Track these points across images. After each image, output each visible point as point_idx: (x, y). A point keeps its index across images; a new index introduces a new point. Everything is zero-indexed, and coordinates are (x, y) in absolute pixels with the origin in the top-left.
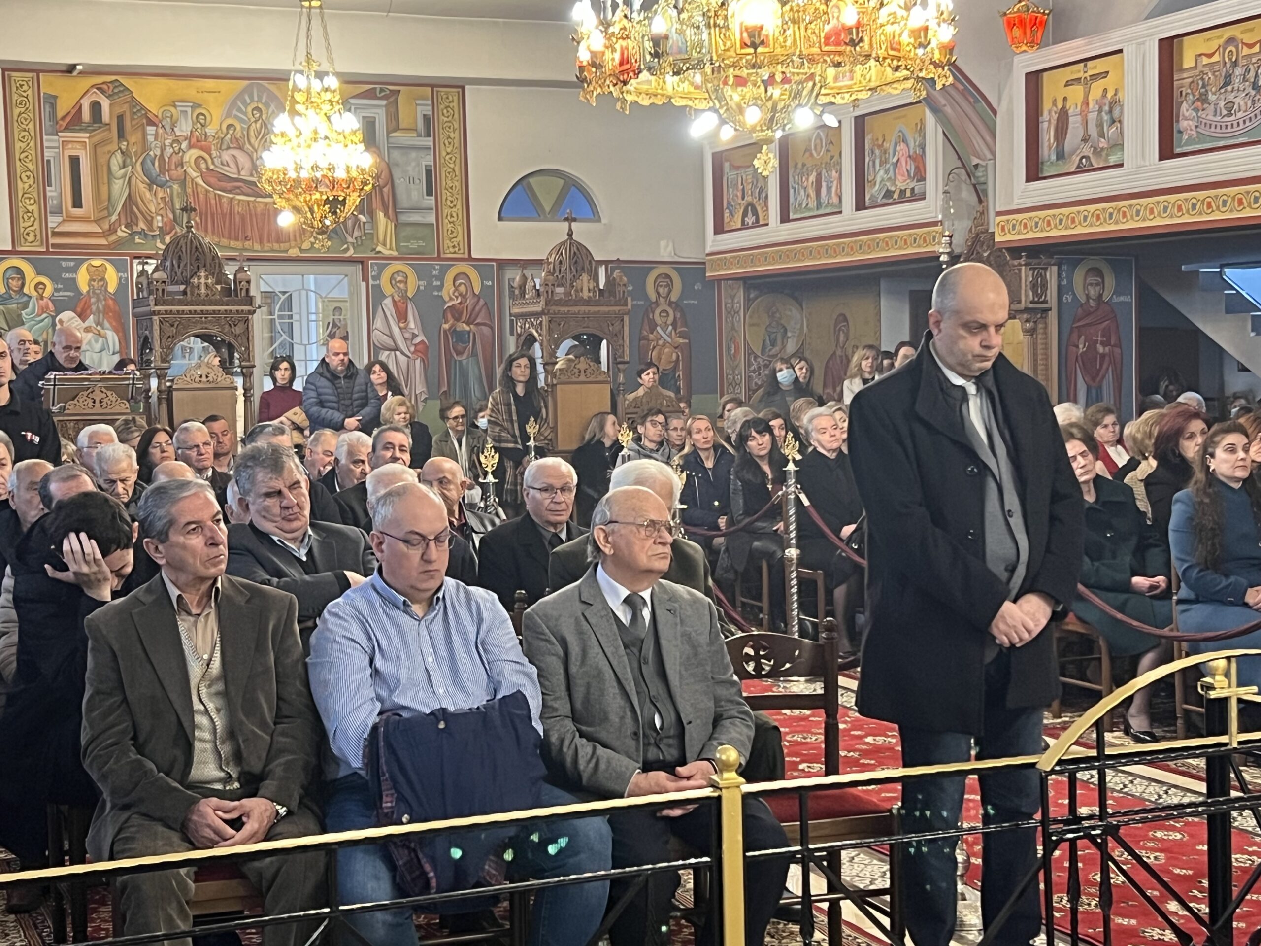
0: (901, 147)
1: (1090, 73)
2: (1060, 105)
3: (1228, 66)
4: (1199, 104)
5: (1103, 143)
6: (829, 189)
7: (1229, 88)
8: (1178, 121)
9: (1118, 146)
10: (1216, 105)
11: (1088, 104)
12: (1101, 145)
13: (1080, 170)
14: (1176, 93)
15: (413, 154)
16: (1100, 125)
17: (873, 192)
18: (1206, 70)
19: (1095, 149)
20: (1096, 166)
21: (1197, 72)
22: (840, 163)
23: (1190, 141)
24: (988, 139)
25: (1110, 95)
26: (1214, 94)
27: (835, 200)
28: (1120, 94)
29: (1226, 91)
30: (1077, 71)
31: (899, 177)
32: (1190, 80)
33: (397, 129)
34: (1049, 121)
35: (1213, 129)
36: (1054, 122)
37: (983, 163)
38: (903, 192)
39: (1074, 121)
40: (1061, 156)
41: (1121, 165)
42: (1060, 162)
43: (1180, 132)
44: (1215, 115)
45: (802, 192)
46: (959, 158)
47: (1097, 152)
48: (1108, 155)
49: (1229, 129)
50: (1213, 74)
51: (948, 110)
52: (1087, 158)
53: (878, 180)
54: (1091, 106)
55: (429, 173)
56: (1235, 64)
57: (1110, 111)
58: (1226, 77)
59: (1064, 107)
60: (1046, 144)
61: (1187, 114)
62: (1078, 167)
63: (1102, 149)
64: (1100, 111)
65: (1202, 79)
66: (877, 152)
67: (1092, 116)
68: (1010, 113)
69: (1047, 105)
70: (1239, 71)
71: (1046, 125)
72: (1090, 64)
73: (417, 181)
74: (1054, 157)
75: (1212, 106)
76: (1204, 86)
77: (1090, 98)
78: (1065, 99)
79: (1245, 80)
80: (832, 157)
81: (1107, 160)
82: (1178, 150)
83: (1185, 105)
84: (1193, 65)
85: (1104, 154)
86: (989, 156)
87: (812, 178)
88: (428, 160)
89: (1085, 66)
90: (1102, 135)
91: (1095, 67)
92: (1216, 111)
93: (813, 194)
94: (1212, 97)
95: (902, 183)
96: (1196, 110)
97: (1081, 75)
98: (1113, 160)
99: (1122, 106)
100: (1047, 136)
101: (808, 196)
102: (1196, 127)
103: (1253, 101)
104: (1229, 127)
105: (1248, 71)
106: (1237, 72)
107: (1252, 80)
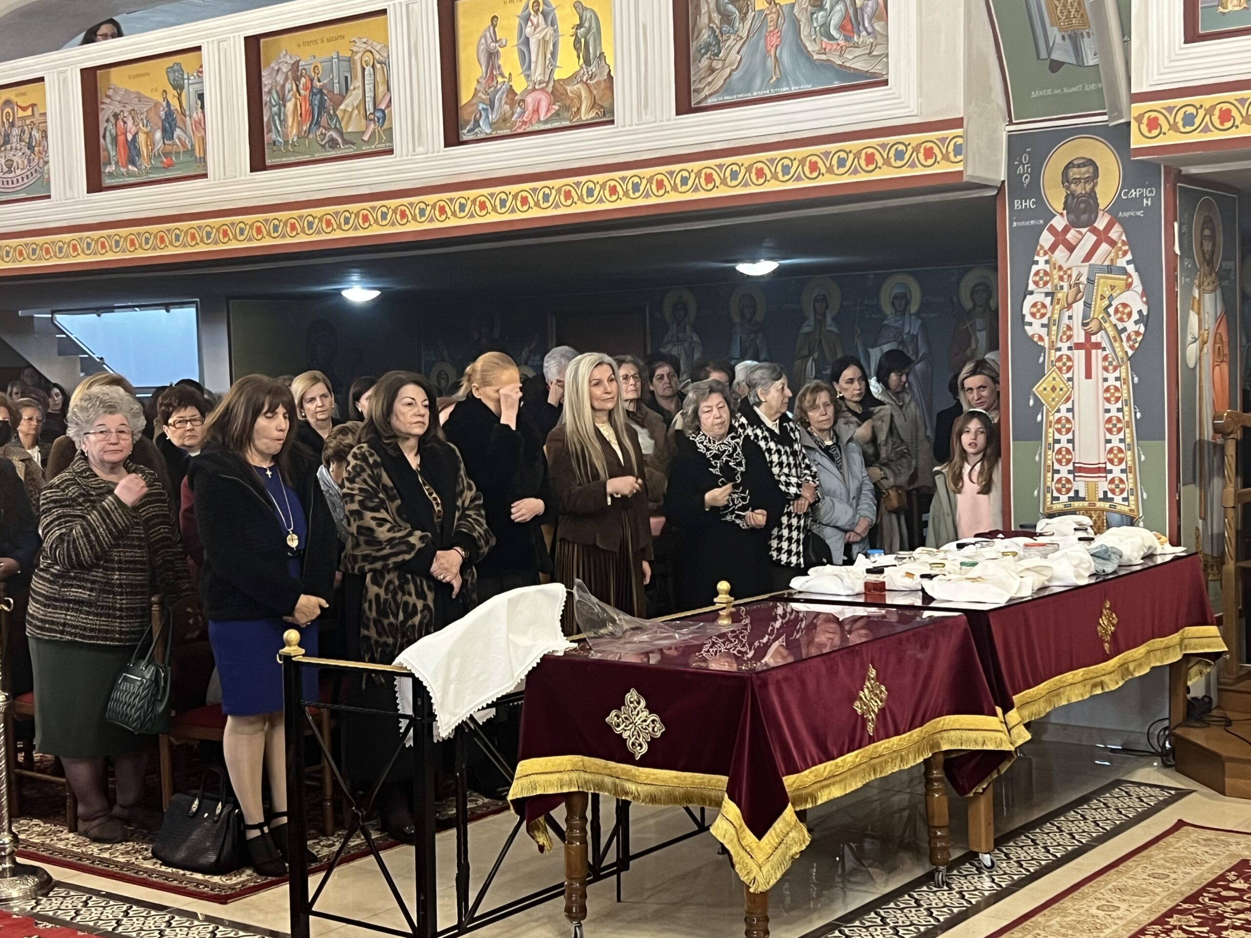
3: (6, 126)
7: (8, 147)
29: (5, 150)
49: (10, 185)
56: (12, 125)
58: (5, 136)
70: (16, 131)
79: (21, 140)
103: (29, 160)
104: (10, 183)
105: (23, 131)
106: (14, 133)
107: (27, 140)
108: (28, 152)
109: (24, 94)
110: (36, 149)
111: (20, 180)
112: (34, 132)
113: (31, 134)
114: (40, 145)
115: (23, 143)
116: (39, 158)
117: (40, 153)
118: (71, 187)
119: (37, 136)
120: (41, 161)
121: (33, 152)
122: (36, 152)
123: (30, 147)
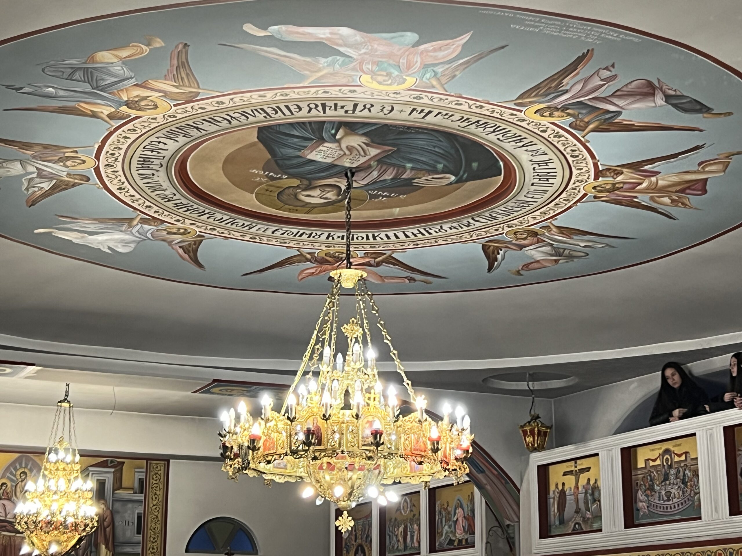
0: (459, 511)
1: (579, 467)
2: (560, 488)
3: (666, 468)
4: (649, 492)
5: (589, 515)
6: (412, 537)
7: (667, 482)
8: (636, 502)
9: (598, 517)
10: (660, 493)
11: (578, 488)
12: (587, 516)
13: (575, 532)
14: (634, 484)
15: (130, 505)
16: (586, 503)
17: (441, 540)
18: (652, 470)
19: (584, 518)
20: (585, 530)
21: (646, 471)
22: (419, 519)
23: (645, 516)
24: (515, 507)
25: (592, 482)
26: (658, 485)
27: (416, 544)
28: (598, 483)
29: (666, 484)
30: (570, 467)
31: (458, 531)
32: (643, 475)
33: (120, 488)
34: (554, 498)
35: (658, 509)
36: (557, 499)
37: (512, 524)
38: (460, 541)
39: (570, 499)
40: (562, 522)
41: (600, 530)
42: (561, 526)
43: (638, 510)
44: (659, 500)
45: (395, 538)
46: (497, 520)
47: (585, 520)
48: (592, 523)
49: (669, 510)
50: (657, 473)
51: (488, 487)
52: (579, 524)
53: (444, 532)
54: (580, 489)
55: (139, 518)
56: (670, 467)
57: (592, 494)
58: (665, 475)
59: (563, 489)
60: (552, 513)
61: (641, 498)
62: (573, 530)
63: (588, 519)
64: (586, 493)
65: (650, 476)
66: (444, 513)
67: (581, 496)
68: (528, 492)
69: (552, 487)
70: (673, 471)
71: (552, 500)
72: (579, 462)
73: (131, 524)
74: (557, 523)
75: (657, 494)
76: (651, 481)
77: (580, 484)
78: (563, 484)
79: (677, 477)
80: (414, 515)
81: (591, 526)
82: (637, 522)
83: (640, 493)
84: (644, 466)
85: (589, 522)
86: (516, 520)
87: (401, 529)
88: (140, 510)
89: (576, 463)
90: (588, 509)
91: (582, 464)
92: (659, 497)
93: (401, 540)
94: (657, 488)
95: (460, 534)
96: (647, 496)
97: (573, 468)
98: (596, 526)
99: (600, 491)
100: (554, 509)
101: (398, 541)
102: (648, 507)
103: (683, 491)
104: (669, 508)
105: (679, 471)
106: (672, 472)
107: (682, 478)
108: (683, 486)
109: (679, 445)
110: (689, 484)
111: (676, 506)
112: (687, 472)
113: (684, 473)
114: (691, 481)
115: (679, 480)
116: (691, 491)
117: (691, 486)
118: (717, 511)
119: (689, 474)
120: (693, 492)
121: (686, 485)
122: (689, 487)
123: (684, 482)
